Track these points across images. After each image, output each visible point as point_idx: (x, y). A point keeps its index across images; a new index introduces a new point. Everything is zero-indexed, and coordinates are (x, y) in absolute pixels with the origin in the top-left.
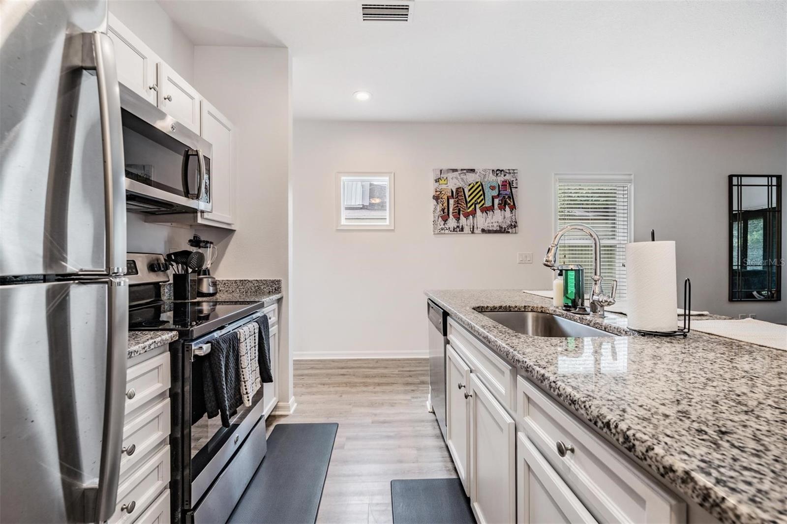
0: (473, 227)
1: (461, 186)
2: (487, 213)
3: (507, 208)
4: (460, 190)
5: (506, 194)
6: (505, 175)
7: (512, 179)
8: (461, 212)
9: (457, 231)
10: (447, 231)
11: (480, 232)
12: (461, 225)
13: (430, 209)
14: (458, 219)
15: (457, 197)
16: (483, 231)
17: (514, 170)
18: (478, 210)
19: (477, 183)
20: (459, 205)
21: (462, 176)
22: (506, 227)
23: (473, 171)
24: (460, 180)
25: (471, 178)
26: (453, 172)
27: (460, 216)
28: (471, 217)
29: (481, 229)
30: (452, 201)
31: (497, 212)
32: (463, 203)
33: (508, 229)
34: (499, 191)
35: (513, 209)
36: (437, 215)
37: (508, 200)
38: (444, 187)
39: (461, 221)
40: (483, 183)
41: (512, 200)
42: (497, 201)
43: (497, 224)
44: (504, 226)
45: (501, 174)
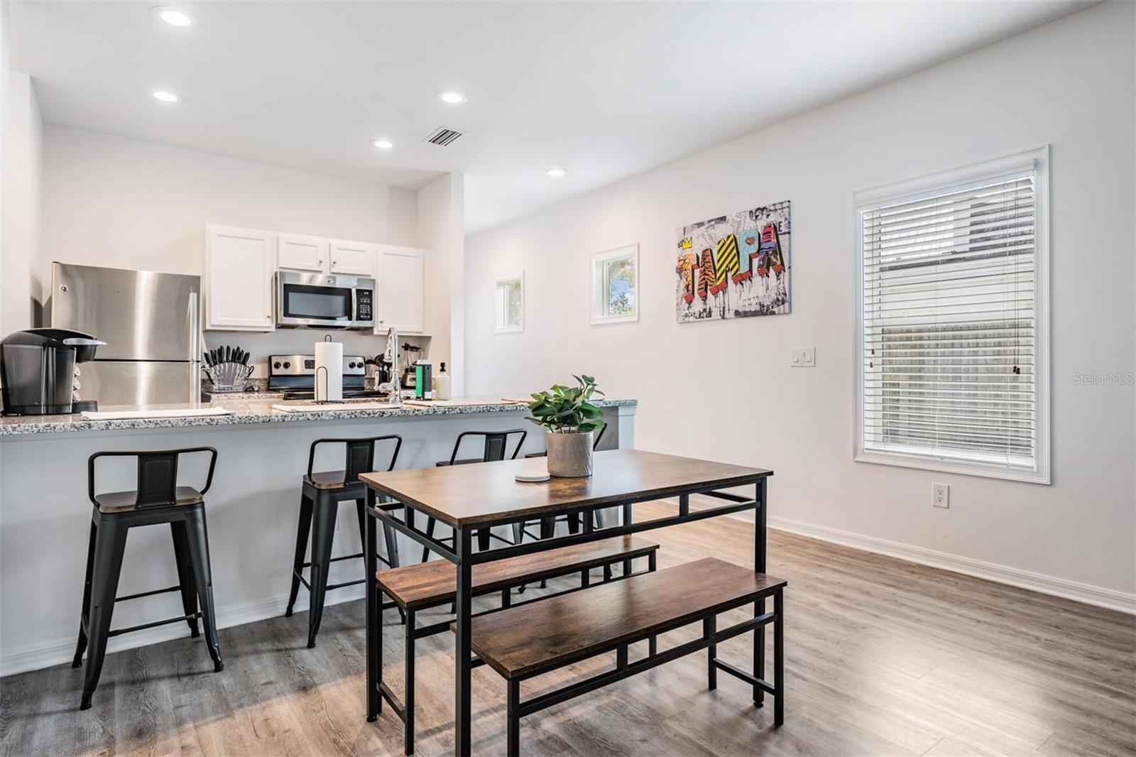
0: (724, 308)
1: (708, 247)
2: (742, 284)
3: (772, 272)
4: (707, 253)
5: (770, 248)
6: (768, 216)
7: (779, 220)
8: (709, 287)
9: (703, 317)
10: (691, 319)
11: (733, 316)
12: (708, 307)
13: (673, 285)
14: (705, 298)
15: (704, 265)
16: (737, 313)
17: (782, 203)
18: (730, 281)
19: (729, 237)
20: (706, 277)
21: (711, 231)
22: (769, 304)
23: (723, 219)
24: (707, 237)
25: (722, 231)
26: (699, 227)
27: (706, 292)
28: (721, 292)
29: (734, 311)
30: (697, 272)
31: (757, 279)
32: (710, 273)
33: (773, 308)
34: (760, 245)
35: (780, 273)
36: (680, 295)
37: (772, 257)
38: (688, 252)
39: (708, 301)
40: (737, 236)
41: (778, 257)
42: (756, 262)
43: (756, 300)
44: (767, 302)
45: (762, 214)
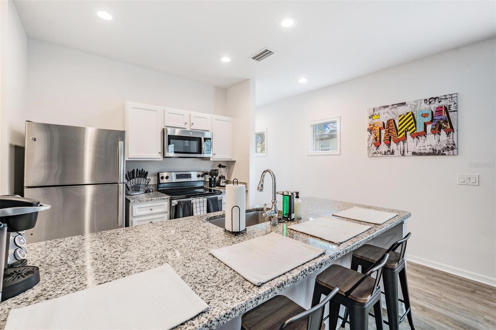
0: (404, 150)
1: (391, 118)
2: (418, 138)
3: (443, 132)
4: (391, 122)
5: (441, 119)
6: (439, 102)
7: (449, 104)
8: (392, 139)
9: (388, 155)
10: (379, 155)
11: (411, 155)
12: (391, 149)
13: (365, 138)
14: (389, 145)
15: (388, 127)
16: (414, 154)
17: (452, 94)
18: (409, 137)
19: (407, 113)
20: (390, 134)
21: (393, 110)
22: (440, 149)
23: (404, 104)
24: (391, 113)
25: (402, 110)
26: (384, 108)
27: (390, 142)
28: (401, 142)
29: (411, 153)
30: (383, 131)
31: (430, 136)
32: (393, 132)
33: (443, 151)
34: (433, 117)
35: (450, 133)
36: (371, 142)
37: (443, 124)
38: (376, 121)
39: (391, 146)
40: (414, 113)
41: (448, 124)
42: (429, 127)
43: (429, 147)
44: (438, 148)
45: (435, 101)
